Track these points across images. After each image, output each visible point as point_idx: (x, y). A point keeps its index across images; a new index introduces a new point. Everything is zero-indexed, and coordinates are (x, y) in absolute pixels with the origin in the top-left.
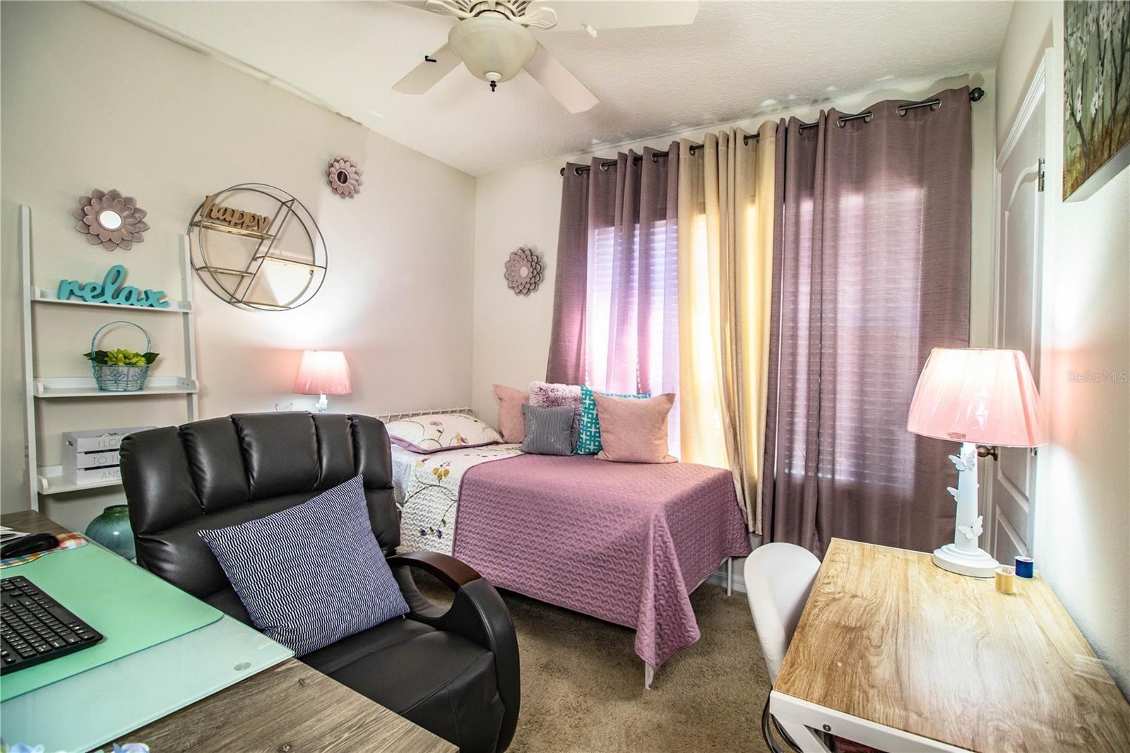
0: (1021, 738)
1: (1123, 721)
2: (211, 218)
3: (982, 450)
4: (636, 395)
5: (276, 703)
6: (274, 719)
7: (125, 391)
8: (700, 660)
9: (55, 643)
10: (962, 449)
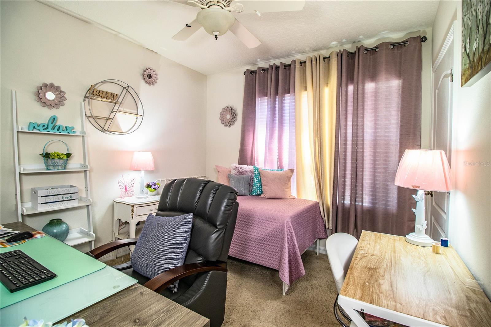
0: (443, 313)
1: (486, 306)
2: (93, 94)
3: (426, 193)
4: (277, 169)
5: (131, 302)
6: (131, 309)
7: (58, 170)
8: (306, 283)
9: (36, 278)
10: (418, 192)
